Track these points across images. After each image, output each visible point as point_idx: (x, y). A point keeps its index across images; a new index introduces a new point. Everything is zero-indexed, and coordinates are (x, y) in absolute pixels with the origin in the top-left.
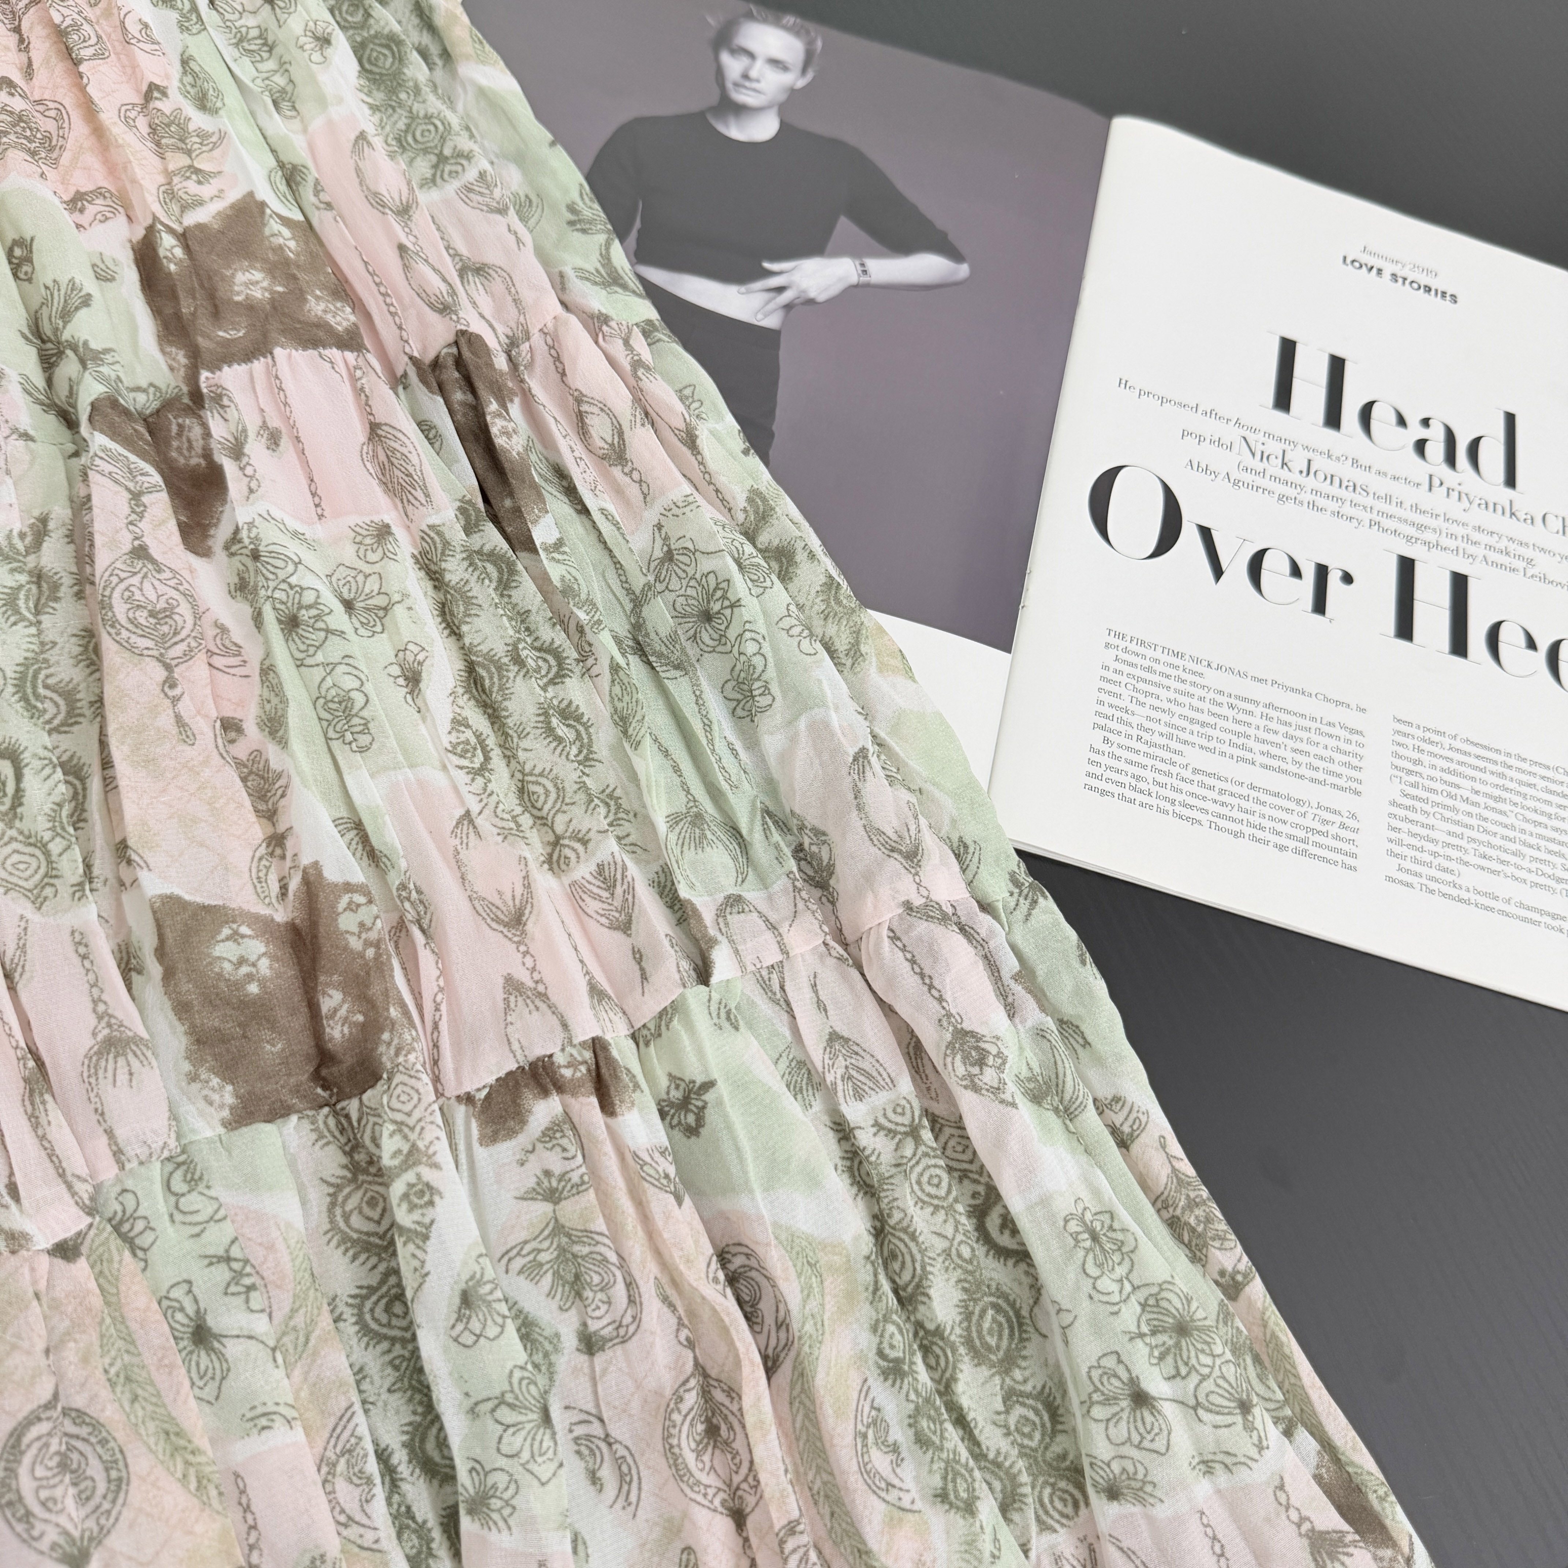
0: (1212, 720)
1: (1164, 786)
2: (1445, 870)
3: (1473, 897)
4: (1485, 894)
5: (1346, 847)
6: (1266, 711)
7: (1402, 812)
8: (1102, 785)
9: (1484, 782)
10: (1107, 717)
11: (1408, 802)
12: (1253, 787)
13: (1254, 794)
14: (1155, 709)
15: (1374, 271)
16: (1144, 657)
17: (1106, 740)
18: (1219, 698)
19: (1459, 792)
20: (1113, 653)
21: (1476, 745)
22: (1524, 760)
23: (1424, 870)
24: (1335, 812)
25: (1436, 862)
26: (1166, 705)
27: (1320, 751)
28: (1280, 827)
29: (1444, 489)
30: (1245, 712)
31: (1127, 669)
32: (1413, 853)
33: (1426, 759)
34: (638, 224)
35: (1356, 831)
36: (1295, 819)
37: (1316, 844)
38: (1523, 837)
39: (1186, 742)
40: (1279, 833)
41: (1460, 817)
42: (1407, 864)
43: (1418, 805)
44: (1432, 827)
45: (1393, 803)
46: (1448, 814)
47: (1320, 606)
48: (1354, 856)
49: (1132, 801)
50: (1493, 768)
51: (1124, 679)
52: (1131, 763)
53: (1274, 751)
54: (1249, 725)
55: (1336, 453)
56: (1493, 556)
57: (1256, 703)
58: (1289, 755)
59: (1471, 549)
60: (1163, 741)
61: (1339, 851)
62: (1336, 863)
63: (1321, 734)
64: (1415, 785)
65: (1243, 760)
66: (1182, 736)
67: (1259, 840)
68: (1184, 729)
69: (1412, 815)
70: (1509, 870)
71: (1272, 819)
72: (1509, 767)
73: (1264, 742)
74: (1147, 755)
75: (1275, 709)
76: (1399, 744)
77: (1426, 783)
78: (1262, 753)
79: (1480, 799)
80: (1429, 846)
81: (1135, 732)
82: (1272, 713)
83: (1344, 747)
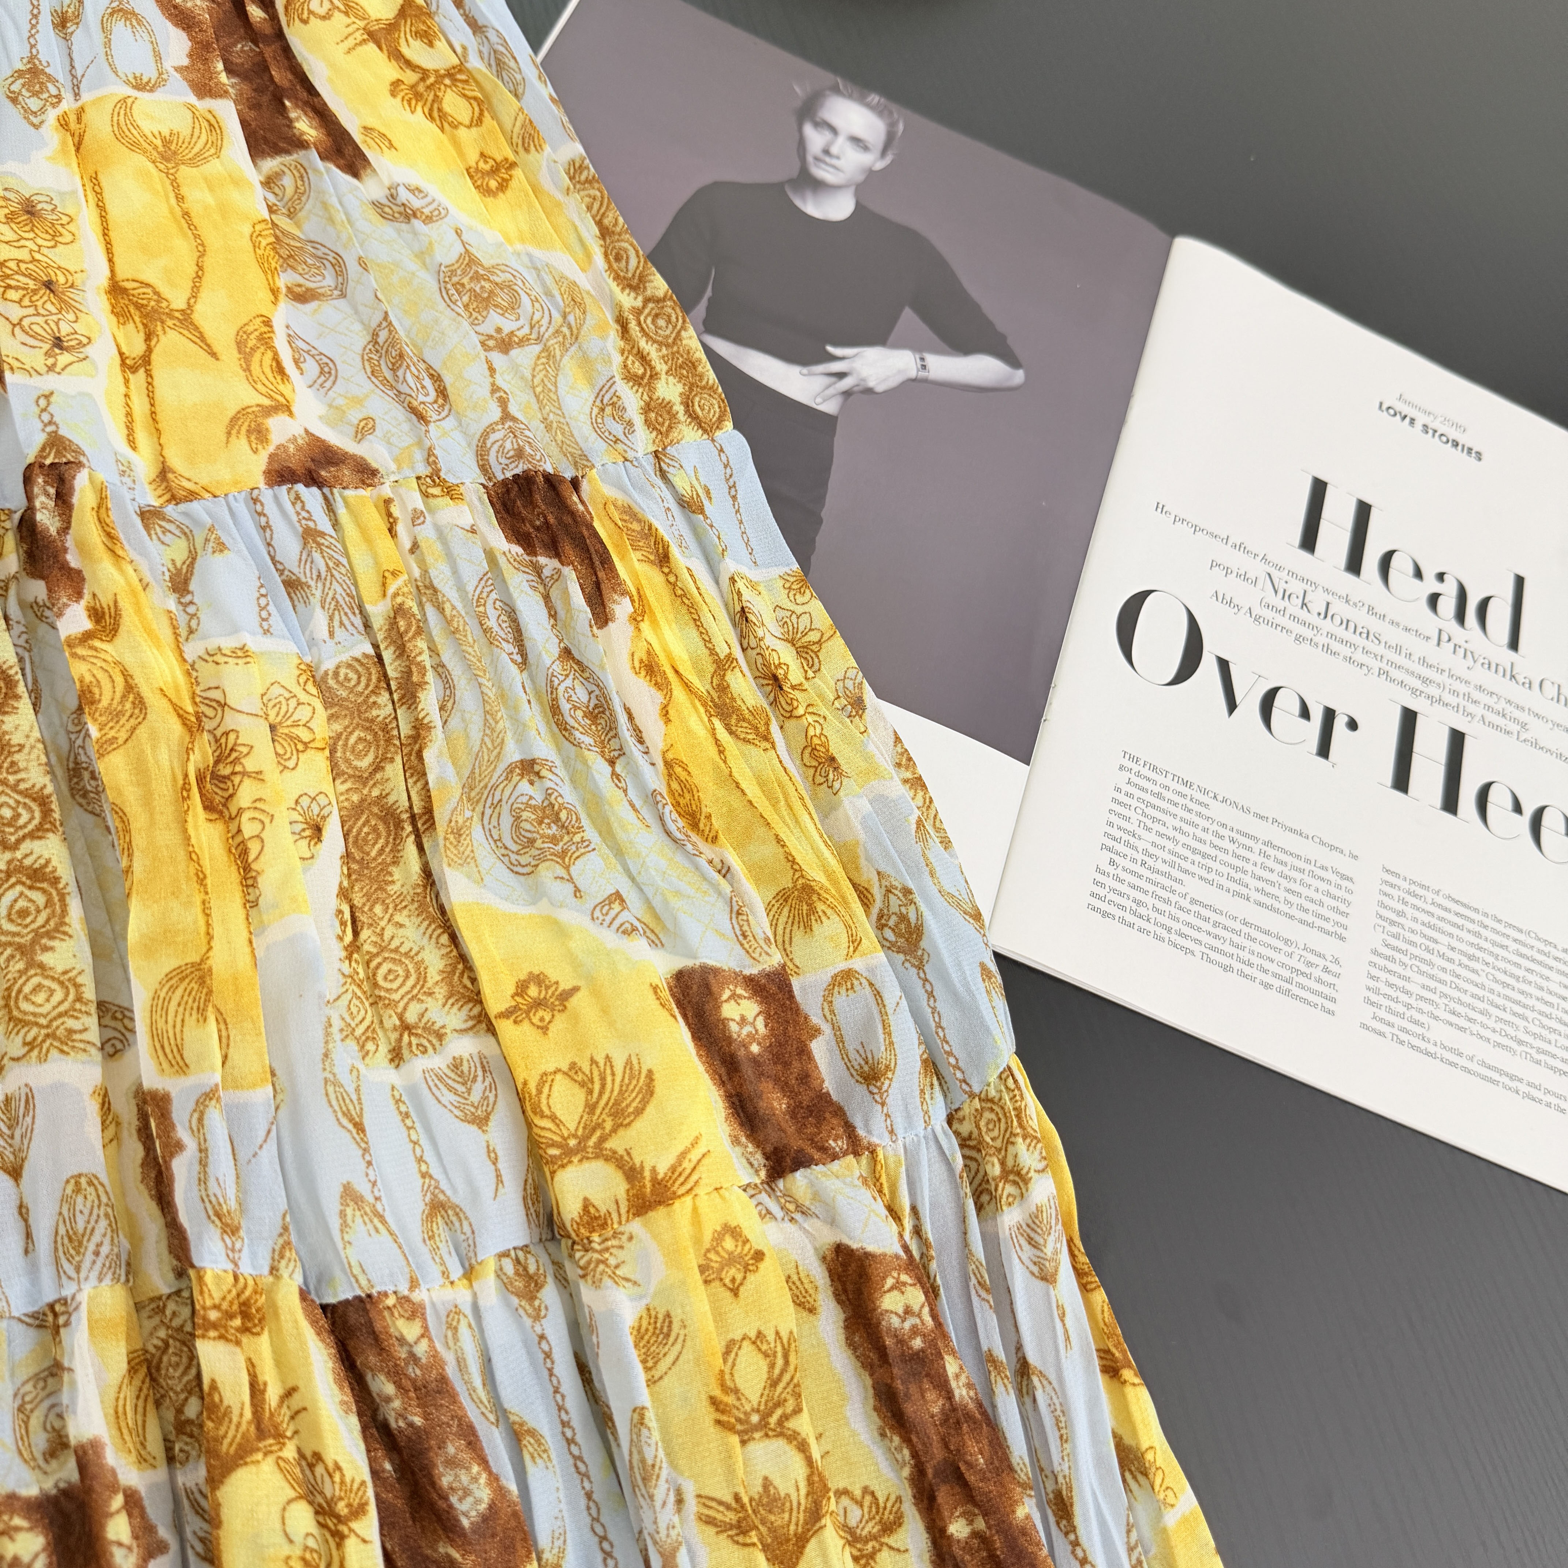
0: (1213, 852)
1: (1161, 913)
2: (1416, 1022)
3: (1440, 1051)
4: (1451, 1050)
5: (1327, 991)
6: (1264, 848)
7: (1381, 962)
8: (1104, 906)
9: (1460, 939)
10: (1115, 839)
11: (1388, 952)
12: (1245, 923)
13: (1245, 929)
14: (1161, 835)
15: (1407, 420)
16: (1155, 782)
17: (1112, 862)
18: (1222, 831)
19: (1437, 947)
20: (1126, 775)
21: (1457, 902)
22: (1499, 921)
23: (1397, 1021)
24: (1319, 955)
25: (1408, 1014)
26: (1171, 833)
27: (1312, 894)
28: (1267, 965)
29: (1451, 645)
30: (1245, 847)
31: (1137, 793)
32: (1388, 1003)
33: (1409, 911)
34: (709, 293)
35: (1337, 976)
36: (1282, 958)
37: (1299, 985)
38: (1491, 997)
39: (1186, 872)
40: (1266, 971)
41: (1435, 972)
42: (1382, 1014)
43: (1397, 956)
44: (1408, 979)
45: (1375, 952)
46: (1424, 968)
47: (1324, 750)
48: (1333, 1000)
49: (1131, 925)
50: (1471, 926)
51: (1134, 803)
52: (1134, 887)
53: (1269, 889)
54: (1247, 860)
55: (1353, 598)
56: (1491, 717)
57: (1256, 839)
58: (1282, 894)
59: (1471, 708)
60: (1165, 868)
61: (1320, 994)
62: (1315, 1006)
63: (1314, 876)
64: (1396, 936)
65: (1239, 895)
66: (1185, 865)
68: (1186, 859)
69: (1391, 966)
70: (1475, 1028)
71: (1261, 956)
72: (1486, 927)
73: (1260, 878)
74: (1148, 880)
75: (1274, 847)
76: (1385, 894)
77: (1408, 935)
78: (1257, 890)
79: (1456, 956)
80: (1403, 997)
81: (1140, 857)
82: (1270, 851)
83: (1334, 891)
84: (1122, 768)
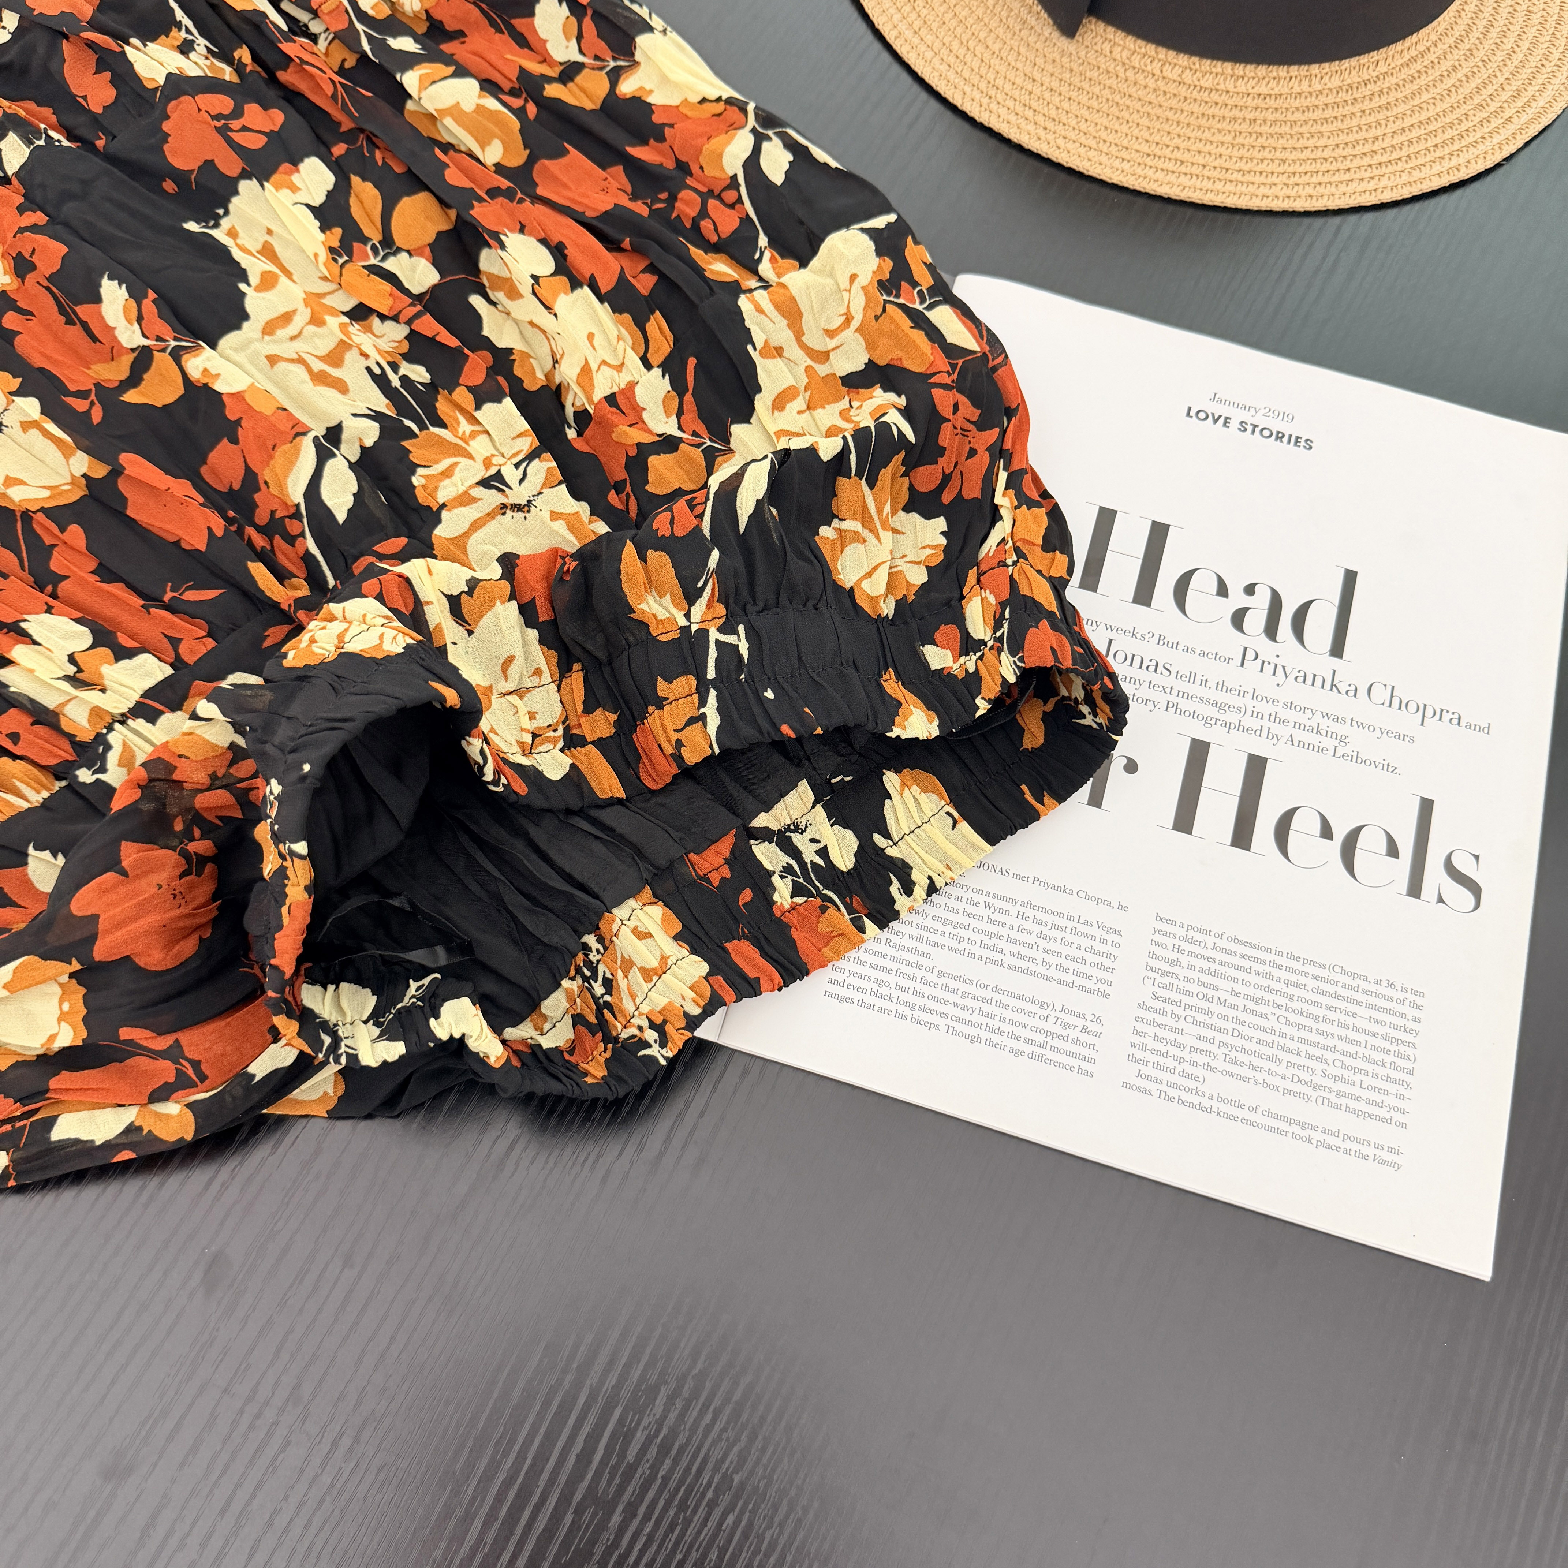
0: (965, 920)
1: (906, 990)
2: (1189, 1076)
3: (1215, 1105)
4: (1230, 1102)
5: (1085, 1052)
6: (1022, 909)
7: (1150, 1016)
8: (841, 990)
9: (1245, 983)
11: (1158, 1005)
12: (997, 990)
13: (997, 997)
15: (1221, 421)
18: (977, 898)
19: (1216, 994)
21: (1244, 943)
22: (1297, 959)
23: (1166, 1077)
24: (1079, 1016)
25: (1179, 1068)
27: (1073, 952)
28: (1018, 1031)
29: (1258, 663)
30: (1001, 911)
32: (1155, 1058)
35: (1098, 1035)
36: (1036, 1022)
37: (1053, 1048)
38: (1282, 1041)
39: (935, 945)
40: (1017, 1038)
41: (1214, 1020)
42: (1148, 1070)
43: (1169, 1008)
44: (1181, 1032)
45: (1142, 1006)
46: (1200, 1017)
47: (1097, 798)
48: (1092, 1061)
49: (871, 1007)
50: (1257, 967)
52: (874, 967)
53: (1025, 951)
54: (1003, 925)
55: (1141, 631)
56: (1300, 736)
57: (1014, 901)
58: (1039, 956)
59: (1276, 729)
60: (912, 944)
61: (1077, 1056)
62: (1072, 1069)
63: (1076, 934)
64: (1168, 987)
65: (992, 962)
66: (933, 938)
68: (935, 931)
69: (1160, 1019)
70: (1260, 1077)
71: (1012, 1022)
72: (1279, 967)
73: (1016, 942)
74: (892, 958)
75: (1034, 907)
76: (1157, 944)
77: (1182, 985)
78: (1012, 954)
79: (1240, 1002)
80: (1174, 1051)
82: (1029, 912)
83: (1098, 946)
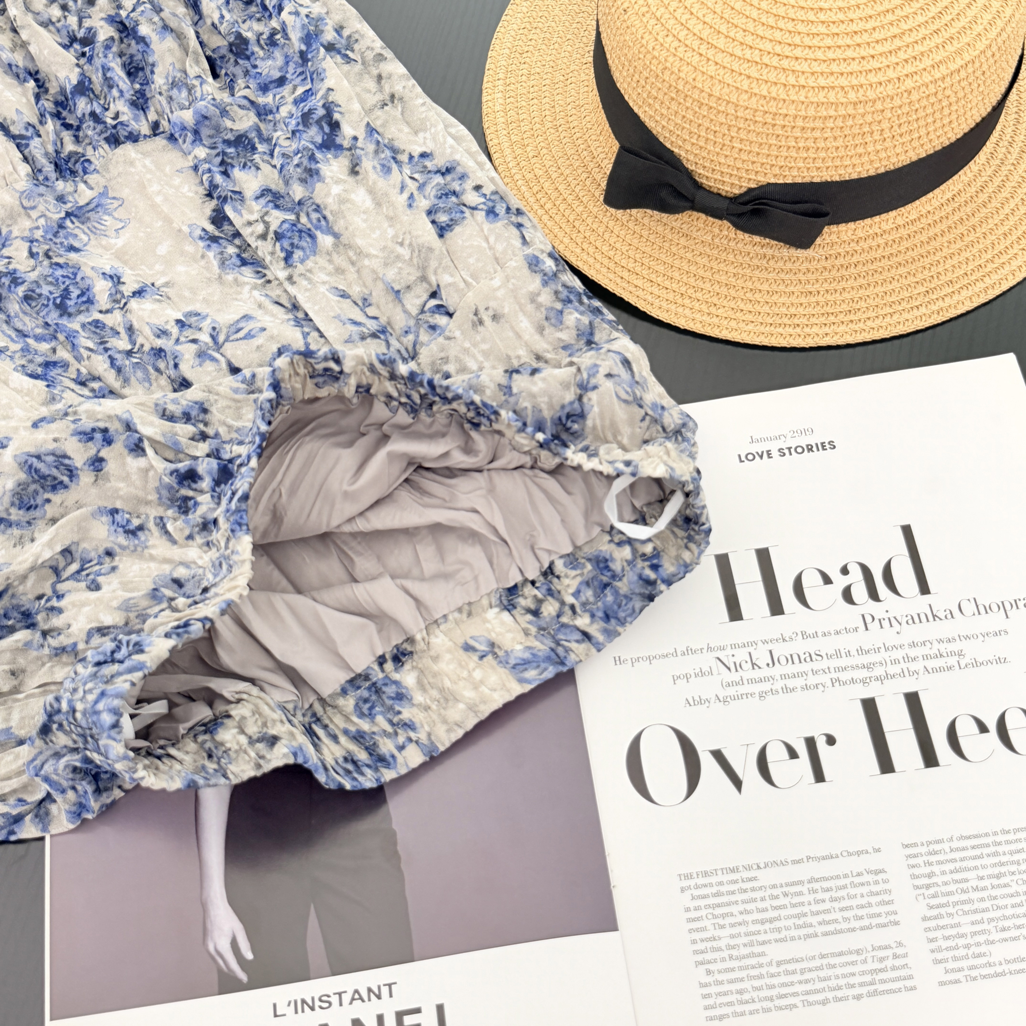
0: (775, 914)
1: (760, 989)
2: (979, 955)
3: (1006, 968)
4: (1015, 960)
5: (903, 973)
6: (810, 886)
7: (932, 924)
8: (718, 1012)
9: (983, 867)
10: (702, 952)
11: (935, 912)
12: (823, 956)
13: (825, 961)
14: (732, 925)
16: (711, 885)
17: (709, 972)
18: (775, 892)
19: (969, 884)
20: (688, 893)
21: (969, 838)
22: (1008, 832)
23: (964, 964)
24: (886, 947)
25: (970, 953)
26: (740, 918)
27: (860, 901)
28: (852, 980)
29: (876, 621)
30: (797, 894)
31: (702, 903)
32: (952, 953)
33: (936, 869)
35: (905, 956)
36: (860, 968)
37: (882, 981)
39: (764, 943)
40: (853, 986)
41: (977, 905)
42: (951, 965)
43: (943, 911)
44: (958, 925)
45: (925, 919)
47: (819, 777)
48: (911, 977)
49: (743, 1014)
50: (986, 851)
51: (703, 913)
52: (731, 982)
53: (827, 917)
54: (802, 904)
55: (788, 634)
56: (930, 664)
57: (801, 883)
59: (913, 666)
60: (748, 950)
61: (899, 979)
62: (900, 990)
63: (855, 886)
64: (934, 896)
65: (808, 936)
66: (761, 938)
67: (841, 999)
68: (759, 932)
69: (941, 922)
71: (844, 976)
72: (1000, 844)
73: (818, 913)
74: (741, 968)
75: (817, 880)
76: (913, 866)
77: (943, 889)
78: (820, 923)
79: (986, 883)
80: (961, 942)
81: (725, 954)
82: (816, 886)
83: (875, 888)
84: (683, 890)
